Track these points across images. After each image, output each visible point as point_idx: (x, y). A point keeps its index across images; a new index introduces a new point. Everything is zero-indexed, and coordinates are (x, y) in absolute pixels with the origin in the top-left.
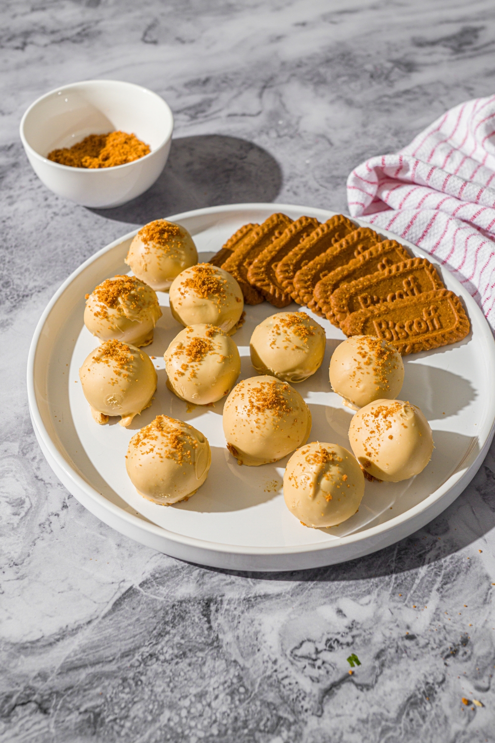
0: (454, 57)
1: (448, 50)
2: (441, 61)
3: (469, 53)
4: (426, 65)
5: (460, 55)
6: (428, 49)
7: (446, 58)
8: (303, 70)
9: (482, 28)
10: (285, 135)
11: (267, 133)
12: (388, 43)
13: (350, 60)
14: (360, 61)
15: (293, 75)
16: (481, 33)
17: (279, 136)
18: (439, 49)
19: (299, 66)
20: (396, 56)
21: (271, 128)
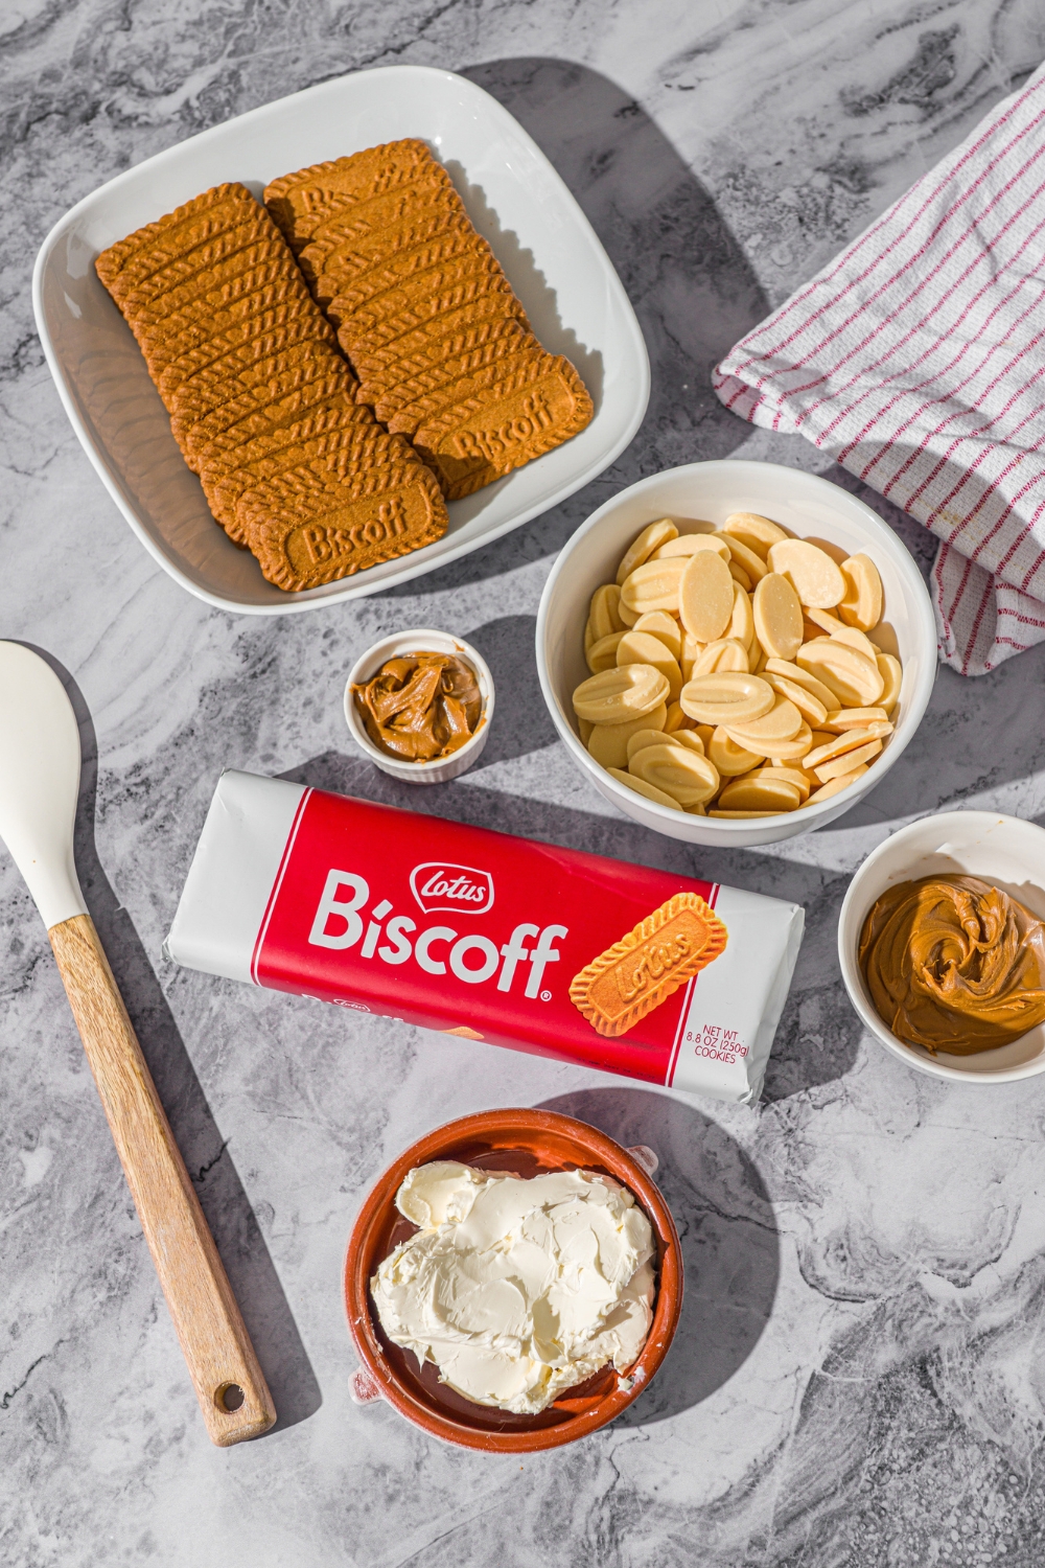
0: (927, 129)
1: (912, 112)
2: (909, 145)
3: (951, 110)
4: (885, 163)
5: (938, 119)
6: (876, 120)
7: (914, 133)
8: (677, 237)
9: (956, 30)
10: (704, 418)
11: (674, 422)
12: (801, 120)
13: (749, 186)
14: (767, 183)
15: (665, 256)
16: (956, 46)
17: (696, 424)
18: (896, 111)
19: (666, 229)
20: (827, 151)
21: (674, 405)
